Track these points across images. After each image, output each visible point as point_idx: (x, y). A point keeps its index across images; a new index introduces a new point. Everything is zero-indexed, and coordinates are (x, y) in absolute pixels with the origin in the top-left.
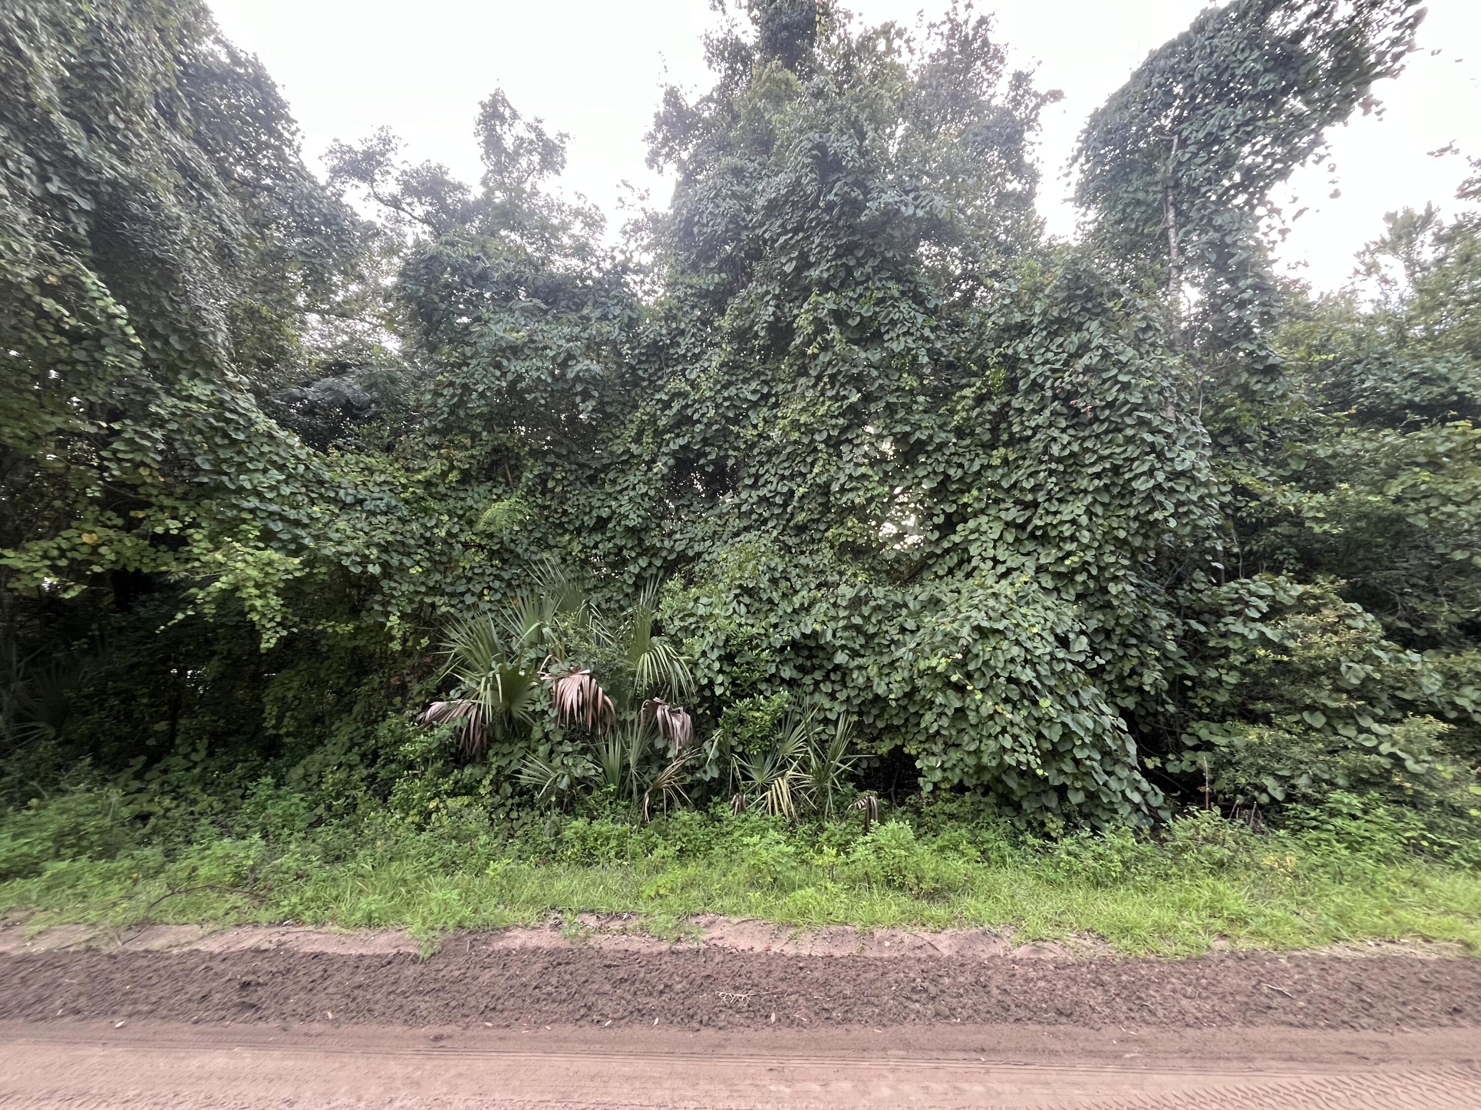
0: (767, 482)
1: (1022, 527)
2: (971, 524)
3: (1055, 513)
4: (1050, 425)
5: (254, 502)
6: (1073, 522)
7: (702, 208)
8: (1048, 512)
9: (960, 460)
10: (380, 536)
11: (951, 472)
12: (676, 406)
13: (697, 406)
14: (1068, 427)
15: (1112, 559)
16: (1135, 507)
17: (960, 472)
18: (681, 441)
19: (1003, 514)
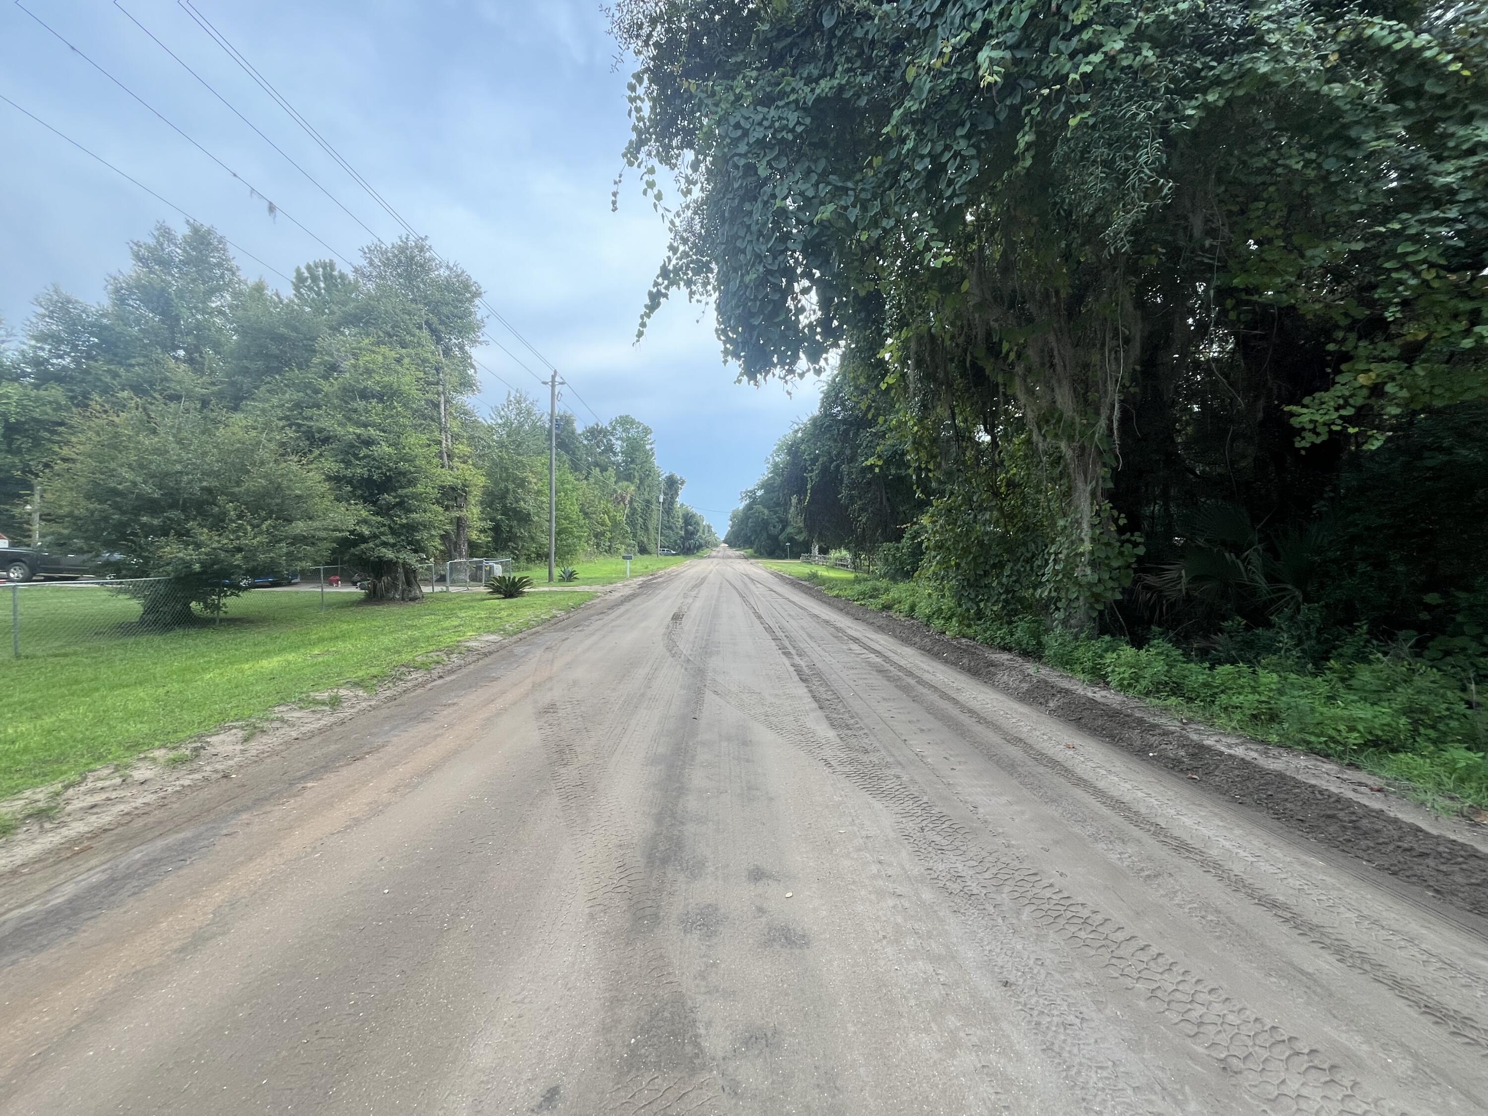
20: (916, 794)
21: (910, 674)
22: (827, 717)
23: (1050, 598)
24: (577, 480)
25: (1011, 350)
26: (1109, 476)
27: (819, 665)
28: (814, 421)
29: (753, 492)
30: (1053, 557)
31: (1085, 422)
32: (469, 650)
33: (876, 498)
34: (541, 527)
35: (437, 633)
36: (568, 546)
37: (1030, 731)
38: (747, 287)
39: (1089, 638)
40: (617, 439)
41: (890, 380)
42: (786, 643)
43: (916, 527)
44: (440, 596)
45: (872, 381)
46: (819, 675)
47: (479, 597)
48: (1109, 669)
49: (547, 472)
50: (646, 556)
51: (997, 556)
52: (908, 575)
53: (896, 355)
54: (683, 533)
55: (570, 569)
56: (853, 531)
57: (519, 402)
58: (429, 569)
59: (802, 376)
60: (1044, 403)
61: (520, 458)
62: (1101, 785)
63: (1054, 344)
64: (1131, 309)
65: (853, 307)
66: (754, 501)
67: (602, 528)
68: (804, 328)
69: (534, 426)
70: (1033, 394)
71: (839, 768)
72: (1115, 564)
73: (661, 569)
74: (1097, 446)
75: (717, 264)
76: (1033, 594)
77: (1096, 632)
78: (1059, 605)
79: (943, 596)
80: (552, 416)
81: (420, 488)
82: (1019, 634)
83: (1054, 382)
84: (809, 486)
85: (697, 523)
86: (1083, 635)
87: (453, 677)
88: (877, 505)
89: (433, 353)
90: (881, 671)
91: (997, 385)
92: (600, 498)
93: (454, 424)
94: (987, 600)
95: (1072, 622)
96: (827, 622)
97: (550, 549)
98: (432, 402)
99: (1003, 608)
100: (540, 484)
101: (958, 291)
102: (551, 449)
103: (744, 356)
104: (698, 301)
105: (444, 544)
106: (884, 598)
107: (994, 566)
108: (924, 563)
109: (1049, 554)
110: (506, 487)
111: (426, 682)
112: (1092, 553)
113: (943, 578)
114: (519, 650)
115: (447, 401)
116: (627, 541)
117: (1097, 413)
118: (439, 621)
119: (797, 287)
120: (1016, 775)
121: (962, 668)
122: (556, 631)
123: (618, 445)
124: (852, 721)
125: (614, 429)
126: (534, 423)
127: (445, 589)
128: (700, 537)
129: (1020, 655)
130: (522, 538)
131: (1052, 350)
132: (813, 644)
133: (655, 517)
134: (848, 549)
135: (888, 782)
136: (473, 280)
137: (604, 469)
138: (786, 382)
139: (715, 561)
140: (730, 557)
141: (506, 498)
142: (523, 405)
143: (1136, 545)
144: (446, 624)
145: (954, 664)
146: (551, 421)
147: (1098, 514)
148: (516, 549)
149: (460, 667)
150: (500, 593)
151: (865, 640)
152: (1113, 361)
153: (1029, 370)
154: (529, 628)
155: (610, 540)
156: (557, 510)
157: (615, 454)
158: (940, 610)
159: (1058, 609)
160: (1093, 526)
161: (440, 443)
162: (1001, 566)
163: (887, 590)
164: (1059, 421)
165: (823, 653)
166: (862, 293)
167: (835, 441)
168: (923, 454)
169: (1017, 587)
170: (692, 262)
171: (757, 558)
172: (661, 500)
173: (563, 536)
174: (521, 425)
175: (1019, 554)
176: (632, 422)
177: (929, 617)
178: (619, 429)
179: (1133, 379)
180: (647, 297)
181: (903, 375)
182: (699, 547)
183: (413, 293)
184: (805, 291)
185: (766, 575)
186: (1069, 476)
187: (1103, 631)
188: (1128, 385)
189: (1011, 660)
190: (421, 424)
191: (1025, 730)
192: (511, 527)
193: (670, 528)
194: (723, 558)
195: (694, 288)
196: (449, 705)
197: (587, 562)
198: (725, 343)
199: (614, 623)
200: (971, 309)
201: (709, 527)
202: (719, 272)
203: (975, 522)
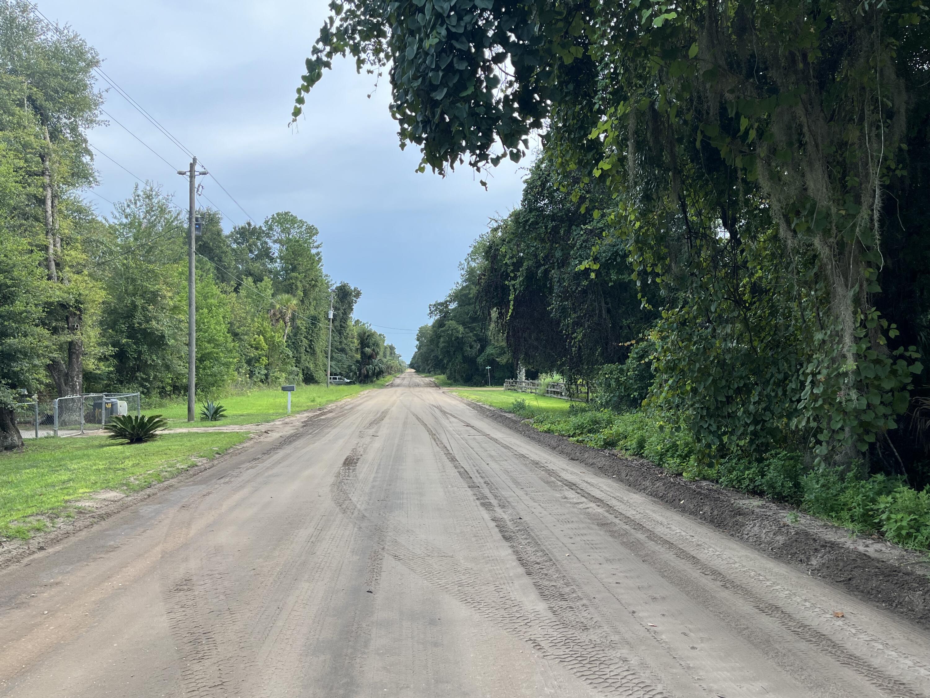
20: (648, 682)
21: (639, 527)
22: (536, 585)
23: (807, 430)
24: (224, 292)
25: (752, 127)
26: (874, 278)
27: (527, 519)
28: (516, 216)
29: (445, 304)
30: (810, 379)
31: (843, 212)
32: (81, 512)
33: (594, 310)
34: (179, 352)
35: (39, 491)
36: (213, 375)
37: (789, 597)
38: (427, 54)
39: (858, 478)
40: (275, 242)
41: (605, 165)
42: (486, 491)
43: (643, 344)
44: (44, 442)
45: (584, 167)
46: (526, 530)
47: (96, 443)
48: (884, 516)
49: (185, 283)
50: (312, 387)
51: (741, 378)
52: (635, 404)
53: (611, 135)
54: (358, 356)
55: (216, 404)
56: (566, 351)
57: (149, 197)
58: (31, 408)
59: (496, 161)
60: (793, 191)
61: (151, 267)
62: (876, 662)
63: (803, 119)
64: (893, 76)
65: (558, 77)
66: (445, 316)
67: (256, 353)
68: (498, 102)
69: (169, 225)
70: (780, 180)
71: (550, 651)
72: (887, 385)
73: (331, 401)
74: (858, 242)
75: (391, 26)
76: (787, 425)
77: (867, 470)
78: (821, 437)
79: (678, 429)
80: (191, 212)
81: (19, 306)
82: (771, 474)
83: (804, 165)
84: (512, 297)
85: (376, 344)
86: (850, 474)
87: (58, 548)
88: (596, 318)
89: (36, 136)
90: (603, 524)
91: (736, 170)
92: (254, 316)
93: (64, 225)
94: (732, 433)
95: (837, 458)
96: (536, 464)
97: (189, 379)
98: (35, 196)
99: (752, 442)
100: (177, 298)
101: (686, 56)
102: (189, 255)
103: (426, 139)
104: (369, 72)
105: (52, 376)
106: (606, 433)
107: (738, 391)
108: (654, 389)
109: (805, 375)
110: (133, 303)
111: (23, 556)
112: (858, 372)
113: (678, 406)
114: (146, 510)
115: (54, 196)
116: (289, 368)
117: (858, 201)
118: (43, 475)
119: (488, 54)
120: (771, 654)
121: (704, 518)
122: (195, 484)
123: (275, 249)
124: (567, 590)
125: (271, 228)
126: (169, 223)
127: (52, 433)
128: (381, 361)
129: (774, 500)
130: (154, 367)
131: (801, 126)
132: (520, 493)
133: (323, 337)
134: (562, 373)
135: (612, 667)
136: (89, 45)
137: (258, 279)
138: (478, 170)
139: (399, 390)
140: (418, 385)
141: (133, 316)
142: (155, 201)
143: (911, 361)
144: (53, 478)
145: (693, 513)
146: (190, 219)
147: (863, 325)
148: (147, 380)
149: (67, 534)
150: (125, 437)
151: (584, 486)
152: (874, 139)
153: (773, 151)
154: (160, 482)
155: (267, 367)
156: (198, 330)
157: (272, 260)
158: (675, 446)
159: (819, 442)
160: (857, 340)
161: (46, 248)
162: (746, 390)
163: (610, 422)
164: (811, 213)
165: (531, 503)
166: (568, 61)
167: (543, 241)
168: (648, 255)
169: (768, 416)
170: (359, 23)
171: (450, 385)
172: (331, 316)
173: (207, 363)
174: (153, 225)
175: (768, 376)
176: (294, 220)
177: (662, 456)
178: (277, 229)
179: (900, 160)
180: (305, 66)
181: (622, 160)
182: (379, 374)
183: (13, 63)
184: (499, 59)
185: (462, 406)
186: (826, 278)
187: (875, 469)
188: (893, 167)
189: (763, 507)
190: (21, 225)
191: (782, 595)
192: (140, 353)
193: (342, 350)
194: (409, 386)
195: (363, 56)
196: (51, 585)
197: (238, 395)
198: (401, 122)
199: (270, 472)
200: (701, 79)
201: (392, 348)
202: (393, 37)
203: (714, 337)
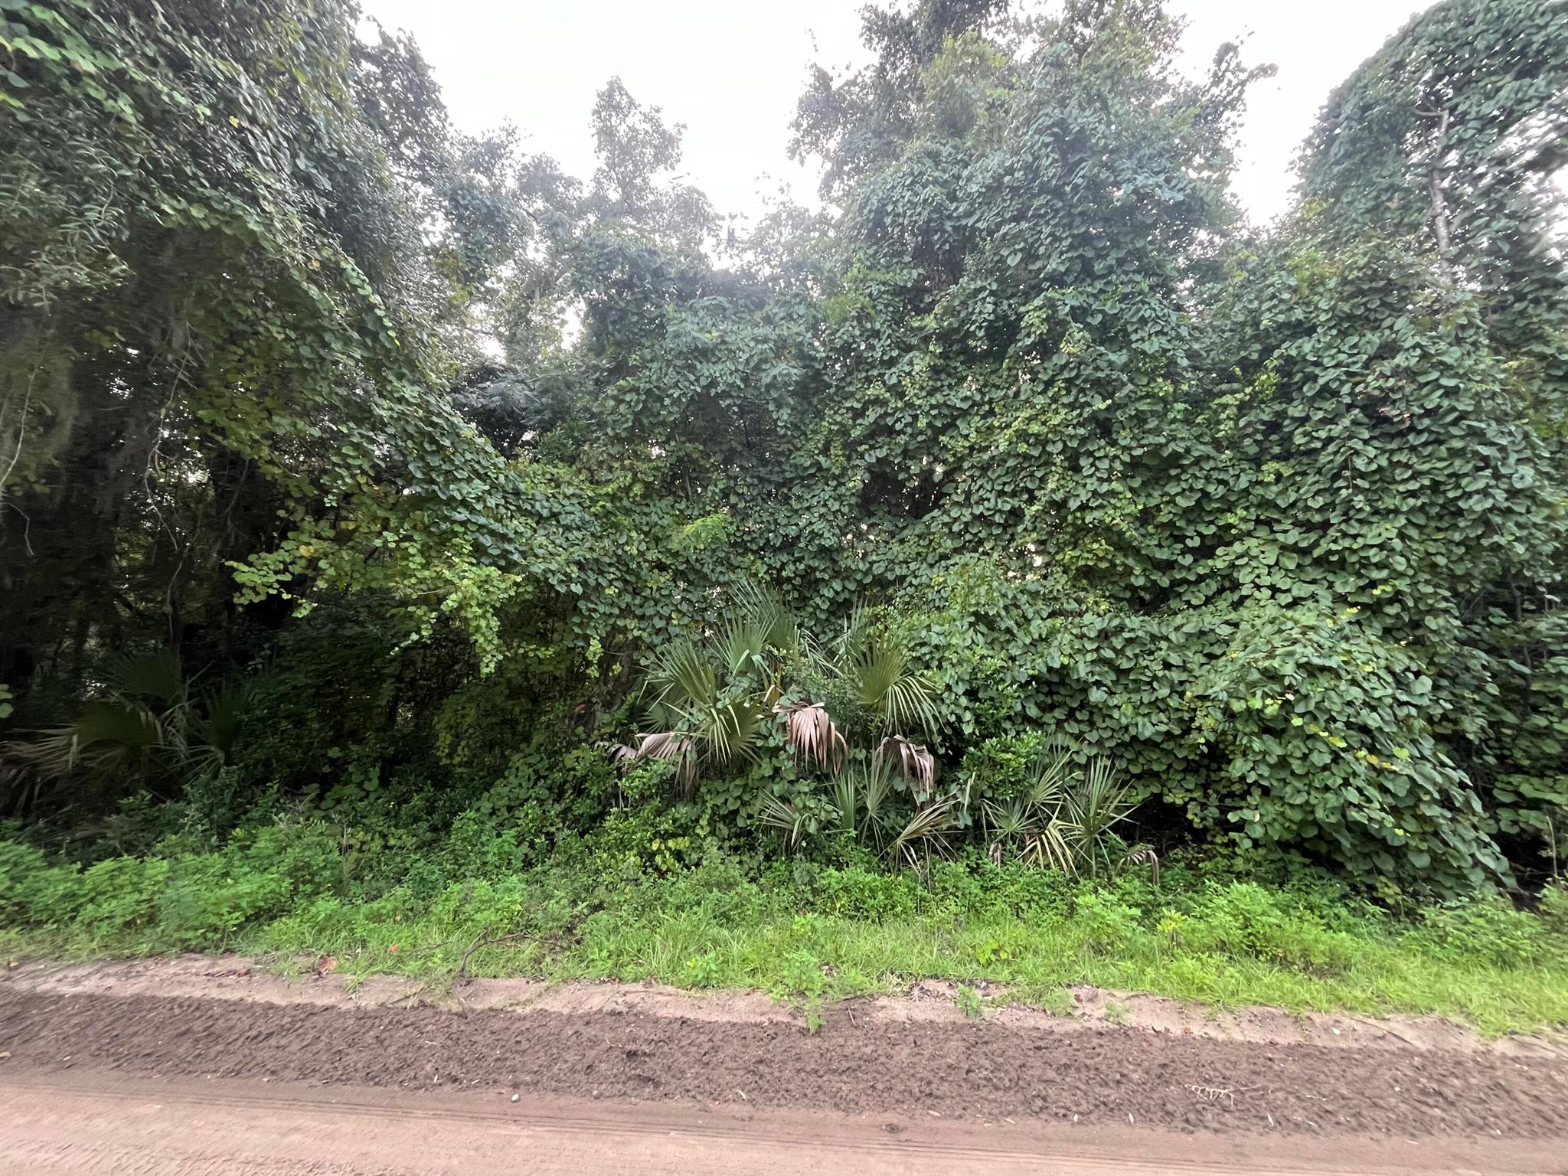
0: (982, 499)
1: (1305, 552)
2: (1238, 547)
3: (1355, 537)
4: (1350, 438)
5: (463, 515)
6: (1381, 547)
7: (896, 196)
8: (1345, 535)
9: (1222, 476)
10: (578, 553)
11: (1211, 489)
12: (872, 415)
13: (898, 415)
14: (1372, 438)
15: (1430, 589)
16: (1462, 530)
17: (1221, 490)
18: (881, 453)
19: (1281, 537)
